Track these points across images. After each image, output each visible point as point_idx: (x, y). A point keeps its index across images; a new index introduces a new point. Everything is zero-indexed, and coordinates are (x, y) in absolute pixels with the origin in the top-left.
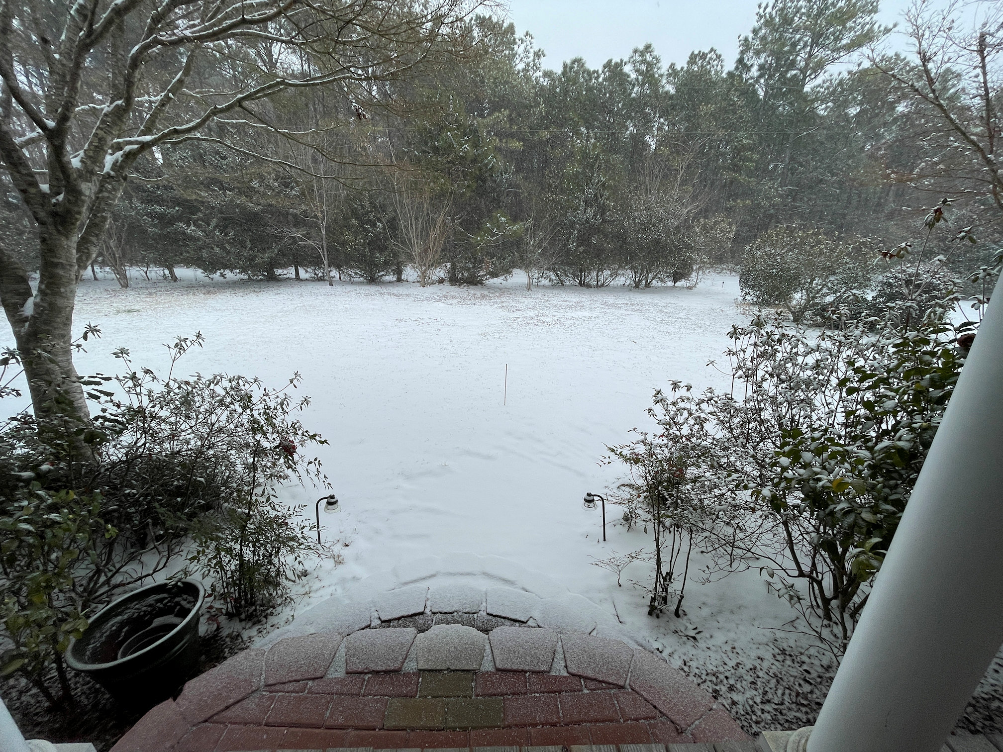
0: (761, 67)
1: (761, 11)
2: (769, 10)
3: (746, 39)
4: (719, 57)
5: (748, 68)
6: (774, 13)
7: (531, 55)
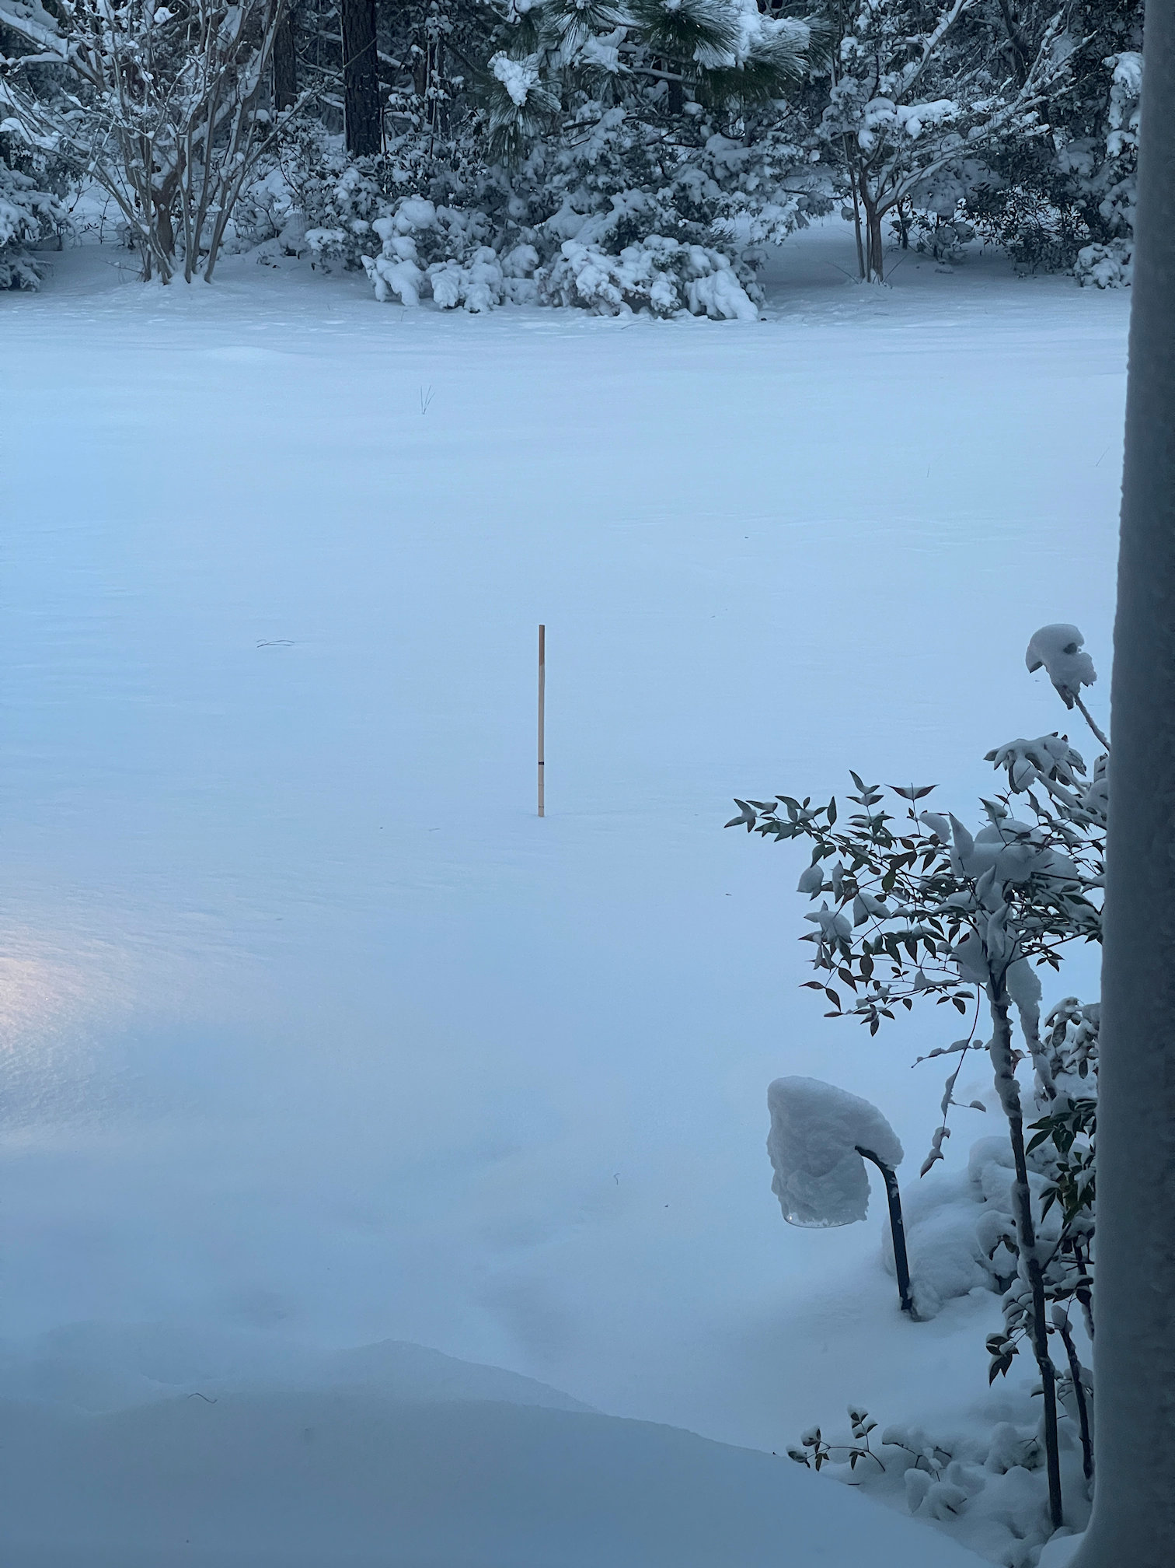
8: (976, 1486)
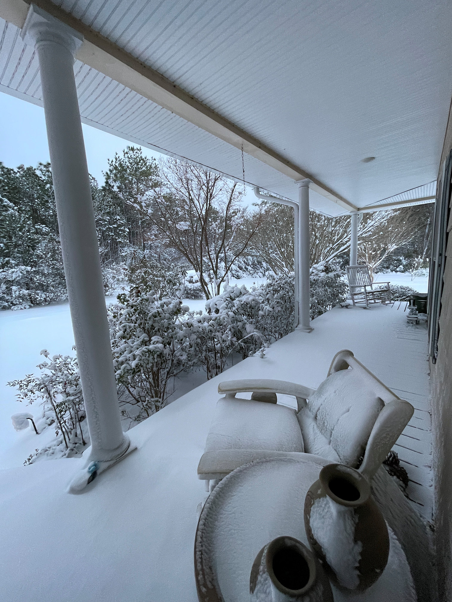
0: (118, 187)
1: (110, 162)
2: (114, 163)
3: (107, 173)
4: (93, 179)
5: (113, 187)
6: (117, 164)
8: (55, 449)
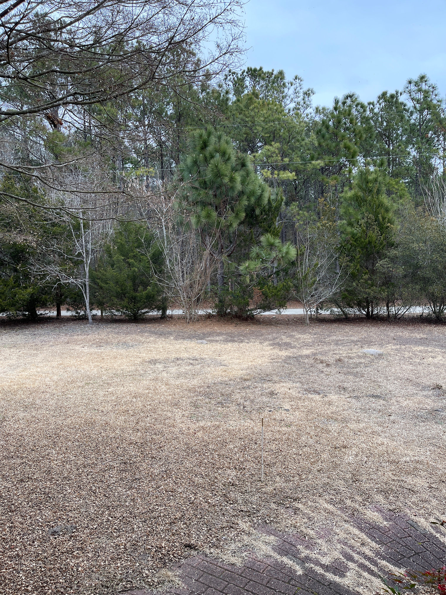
7: (301, 95)
